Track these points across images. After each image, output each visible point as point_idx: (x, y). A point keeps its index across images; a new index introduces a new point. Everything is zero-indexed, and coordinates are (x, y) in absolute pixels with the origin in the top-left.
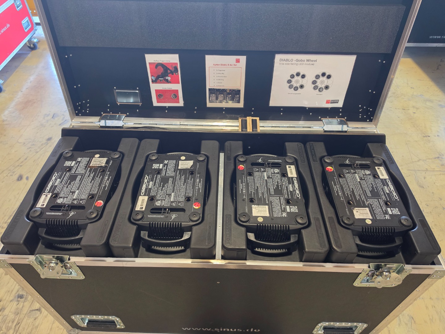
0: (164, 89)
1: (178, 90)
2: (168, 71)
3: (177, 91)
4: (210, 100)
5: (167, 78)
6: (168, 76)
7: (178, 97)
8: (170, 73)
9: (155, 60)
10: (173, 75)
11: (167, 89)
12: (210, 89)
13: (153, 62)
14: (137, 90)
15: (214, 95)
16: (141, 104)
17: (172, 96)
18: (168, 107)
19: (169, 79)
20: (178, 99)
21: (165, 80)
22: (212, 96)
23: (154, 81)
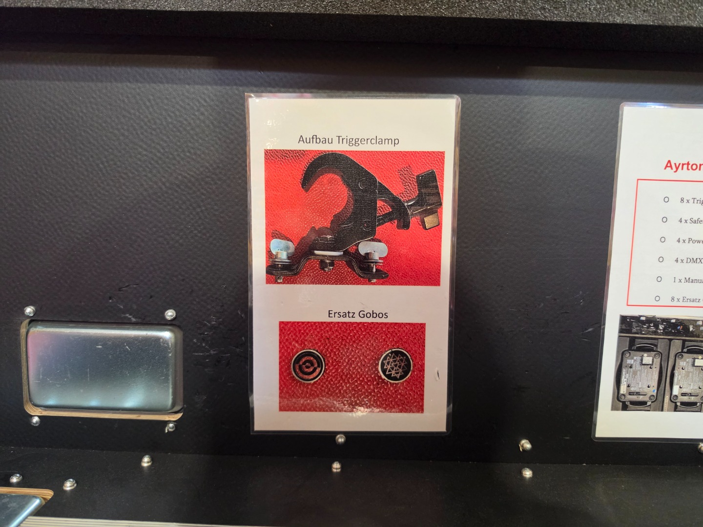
0: (336, 319)
1: (422, 326)
2: (379, 203)
3: (416, 332)
4: (623, 389)
5: (364, 248)
6: (370, 234)
7: (422, 369)
8: (388, 217)
9: (308, 135)
10: (402, 232)
11: (357, 319)
12: (627, 323)
13: (293, 145)
14: (163, 324)
15: (647, 359)
16: (179, 415)
17: (384, 364)
18: (351, 436)
19: (376, 257)
20: (418, 383)
21: (349, 264)
22: (637, 366)
23: (286, 267)
